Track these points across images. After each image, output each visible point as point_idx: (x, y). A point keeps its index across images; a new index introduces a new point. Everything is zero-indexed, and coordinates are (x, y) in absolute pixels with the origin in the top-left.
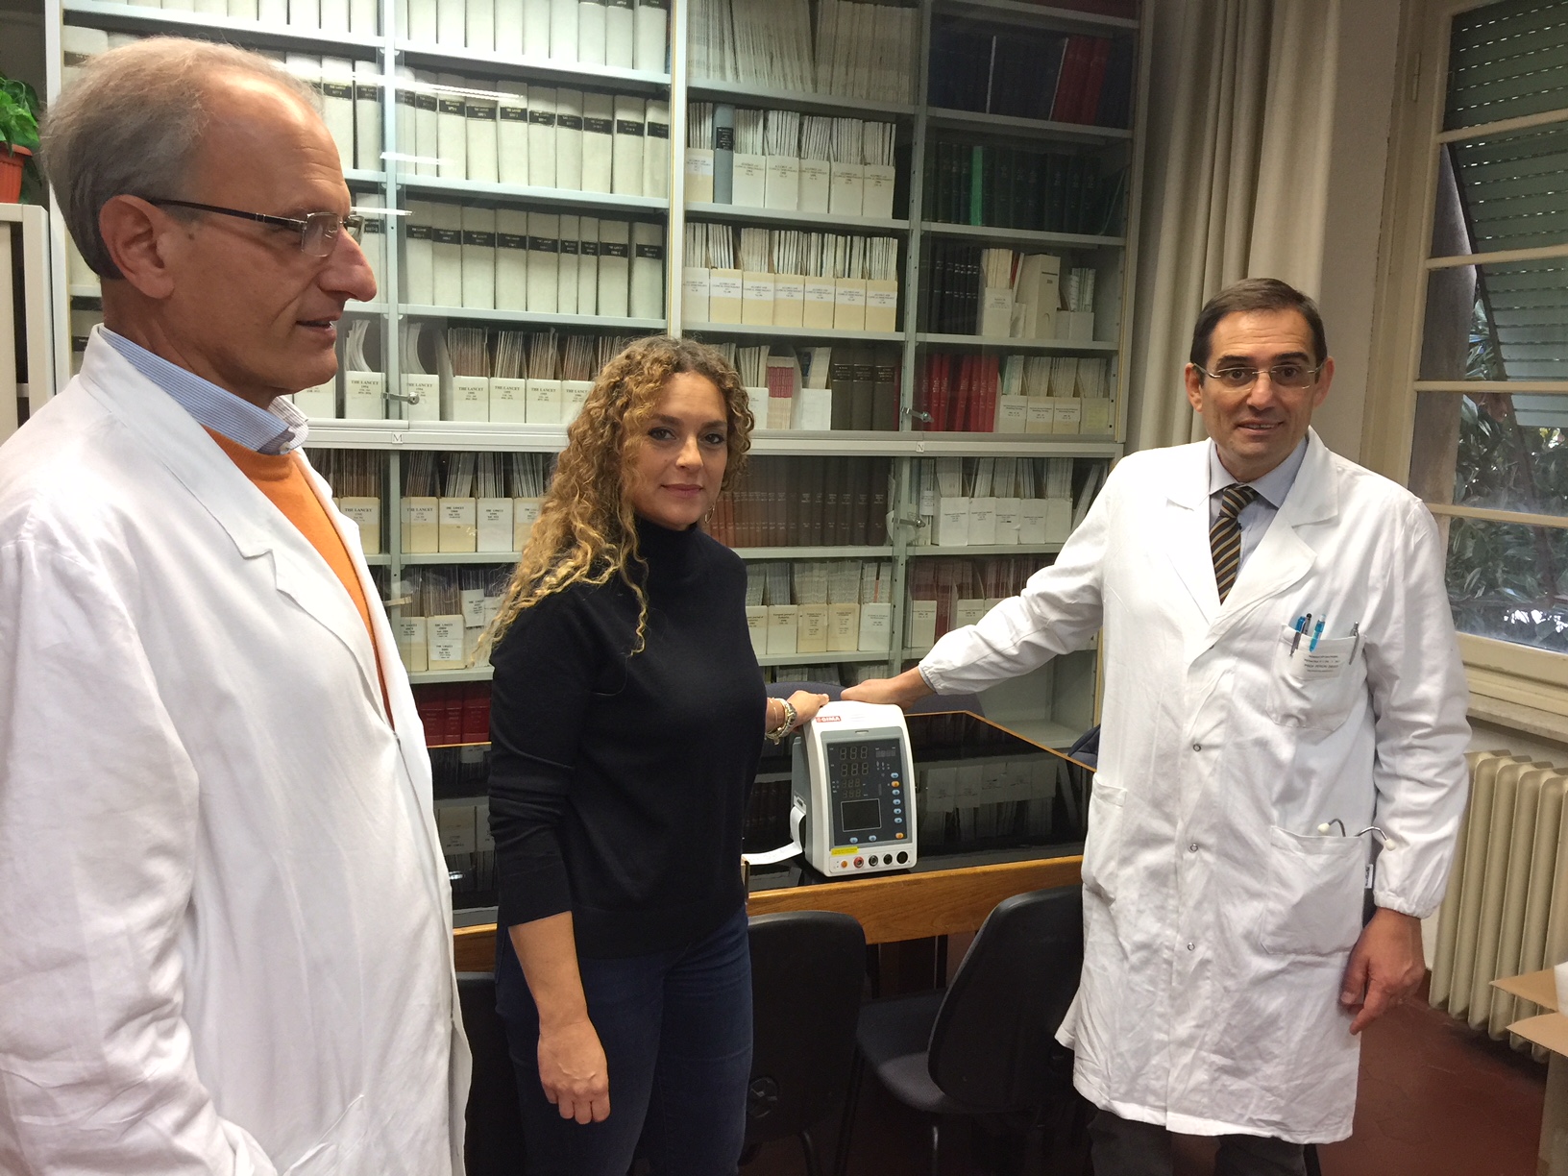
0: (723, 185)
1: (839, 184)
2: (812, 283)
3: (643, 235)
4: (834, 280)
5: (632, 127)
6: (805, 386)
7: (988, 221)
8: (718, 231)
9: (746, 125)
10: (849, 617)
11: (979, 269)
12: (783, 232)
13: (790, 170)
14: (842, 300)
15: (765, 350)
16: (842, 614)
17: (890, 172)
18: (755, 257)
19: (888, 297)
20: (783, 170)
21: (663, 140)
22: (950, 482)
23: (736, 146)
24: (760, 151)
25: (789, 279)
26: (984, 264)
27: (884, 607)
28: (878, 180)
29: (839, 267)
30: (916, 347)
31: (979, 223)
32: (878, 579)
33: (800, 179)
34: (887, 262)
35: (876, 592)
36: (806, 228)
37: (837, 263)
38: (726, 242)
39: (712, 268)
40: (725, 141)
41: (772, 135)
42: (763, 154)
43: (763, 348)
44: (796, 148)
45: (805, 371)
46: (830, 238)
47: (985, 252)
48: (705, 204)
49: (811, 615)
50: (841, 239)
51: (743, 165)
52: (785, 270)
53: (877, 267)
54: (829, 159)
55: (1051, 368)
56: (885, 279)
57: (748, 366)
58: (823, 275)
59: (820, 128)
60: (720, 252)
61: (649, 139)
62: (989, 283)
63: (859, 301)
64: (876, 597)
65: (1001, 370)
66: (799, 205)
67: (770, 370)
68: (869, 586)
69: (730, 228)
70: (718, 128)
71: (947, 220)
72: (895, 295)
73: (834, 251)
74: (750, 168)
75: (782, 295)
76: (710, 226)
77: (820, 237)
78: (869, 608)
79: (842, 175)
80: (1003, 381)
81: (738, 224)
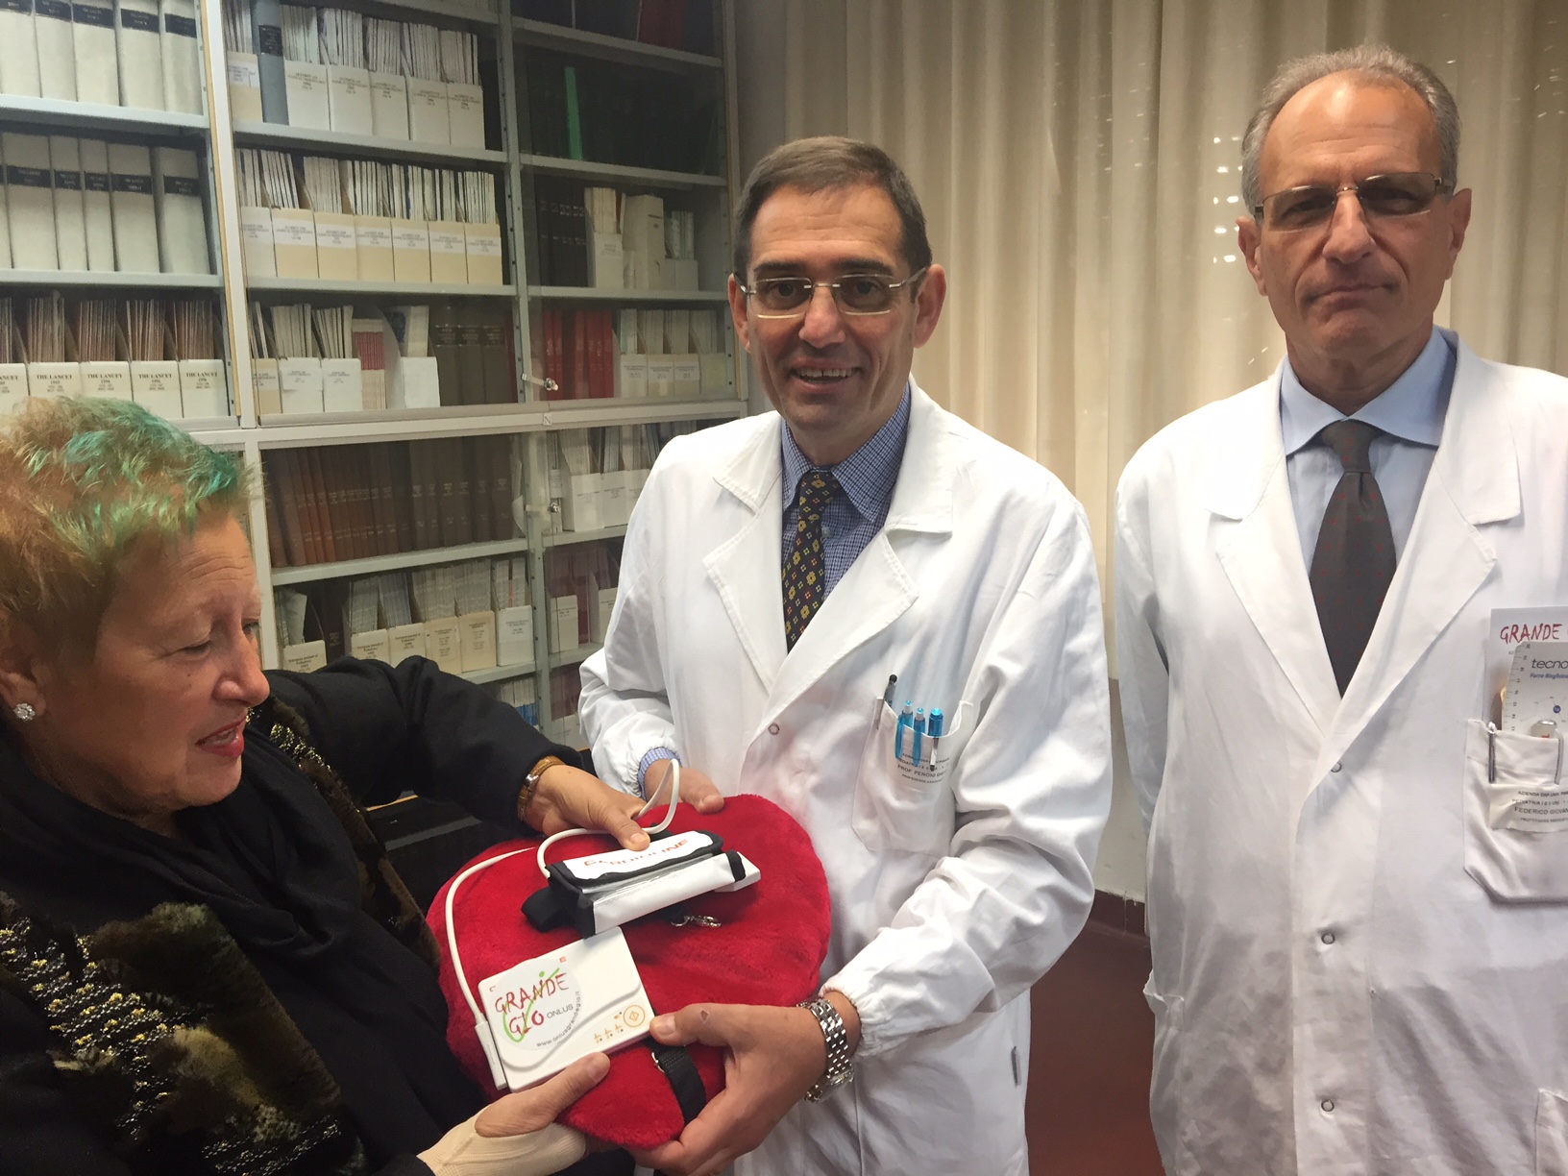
0: (275, 102)
1: (419, 107)
2: (399, 227)
3: (172, 163)
4: (425, 223)
5: (143, 20)
6: (404, 354)
7: (590, 156)
8: (272, 160)
9: (294, 24)
10: (484, 628)
11: (584, 211)
12: (357, 163)
13: (359, 84)
14: (439, 248)
15: (348, 311)
16: (475, 626)
17: (477, 92)
18: (325, 195)
19: (491, 243)
20: (351, 84)
21: (187, 40)
22: (579, 457)
23: (286, 51)
24: (315, 58)
25: (370, 222)
26: (588, 206)
27: (523, 612)
28: (465, 101)
29: (429, 206)
30: (529, 303)
31: (581, 157)
32: (510, 578)
33: (372, 96)
34: (484, 201)
35: (510, 594)
36: (384, 158)
37: (426, 202)
38: (285, 174)
39: (274, 207)
40: (270, 43)
41: (331, 40)
42: (322, 62)
43: (346, 309)
44: (362, 57)
45: (400, 334)
46: (415, 172)
47: (587, 193)
48: (255, 124)
49: (441, 632)
50: (427, 173)
51: (298, 76)
52: (365, 211)
53: (473, 208)
54: (402, 73)
55: (665, 322)
56: (485, 222)
57: (330, 333)
58: (412, 216)
59: (388, 33)
60: (280, 187)
61: (168, 38)
62: (597, 228)
63: (459, 249)
64: (511, 600)
65: (615, 327)
66: (374, 131)
67: (356, 336)
68: (501, 589)
69: (289, 157)
70: (260, 26)
71: (546, 153)
72: (498, 240)
73: (421, 188)
74: (308, 81)
75: (365, 242)
76: (264, 153)
77: (402, 170)
78: (507, 615)
79: (421, 94)
80: (619, 338)
81: (299, 152)
